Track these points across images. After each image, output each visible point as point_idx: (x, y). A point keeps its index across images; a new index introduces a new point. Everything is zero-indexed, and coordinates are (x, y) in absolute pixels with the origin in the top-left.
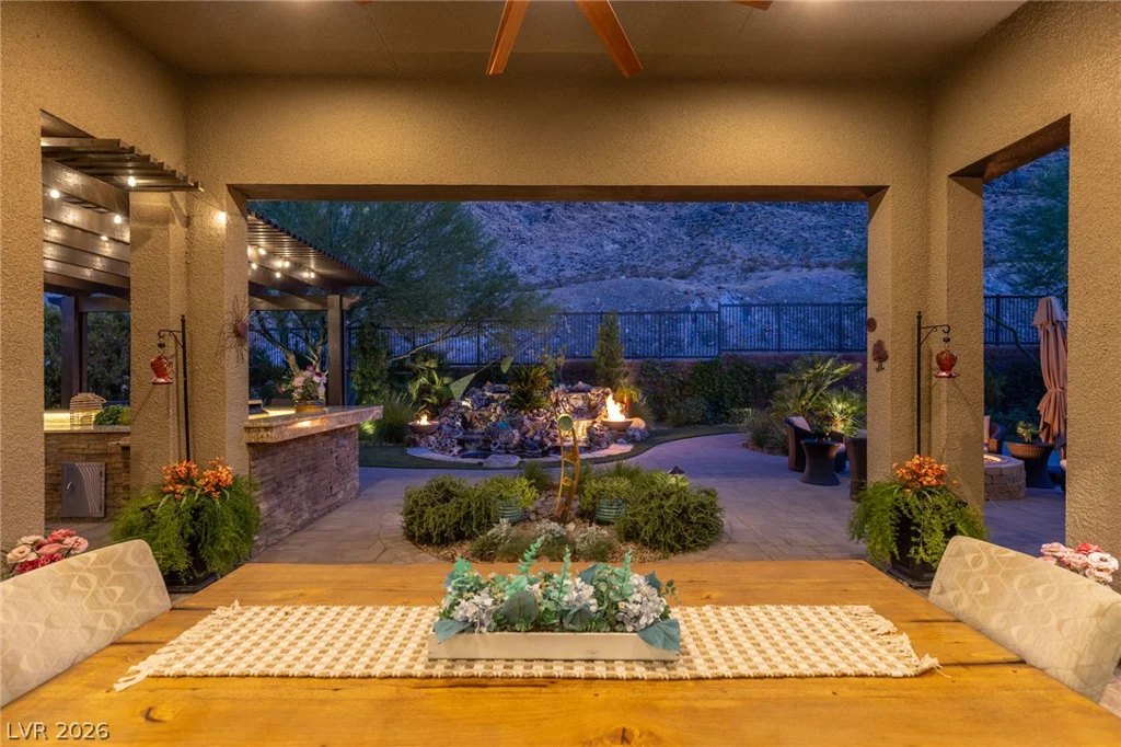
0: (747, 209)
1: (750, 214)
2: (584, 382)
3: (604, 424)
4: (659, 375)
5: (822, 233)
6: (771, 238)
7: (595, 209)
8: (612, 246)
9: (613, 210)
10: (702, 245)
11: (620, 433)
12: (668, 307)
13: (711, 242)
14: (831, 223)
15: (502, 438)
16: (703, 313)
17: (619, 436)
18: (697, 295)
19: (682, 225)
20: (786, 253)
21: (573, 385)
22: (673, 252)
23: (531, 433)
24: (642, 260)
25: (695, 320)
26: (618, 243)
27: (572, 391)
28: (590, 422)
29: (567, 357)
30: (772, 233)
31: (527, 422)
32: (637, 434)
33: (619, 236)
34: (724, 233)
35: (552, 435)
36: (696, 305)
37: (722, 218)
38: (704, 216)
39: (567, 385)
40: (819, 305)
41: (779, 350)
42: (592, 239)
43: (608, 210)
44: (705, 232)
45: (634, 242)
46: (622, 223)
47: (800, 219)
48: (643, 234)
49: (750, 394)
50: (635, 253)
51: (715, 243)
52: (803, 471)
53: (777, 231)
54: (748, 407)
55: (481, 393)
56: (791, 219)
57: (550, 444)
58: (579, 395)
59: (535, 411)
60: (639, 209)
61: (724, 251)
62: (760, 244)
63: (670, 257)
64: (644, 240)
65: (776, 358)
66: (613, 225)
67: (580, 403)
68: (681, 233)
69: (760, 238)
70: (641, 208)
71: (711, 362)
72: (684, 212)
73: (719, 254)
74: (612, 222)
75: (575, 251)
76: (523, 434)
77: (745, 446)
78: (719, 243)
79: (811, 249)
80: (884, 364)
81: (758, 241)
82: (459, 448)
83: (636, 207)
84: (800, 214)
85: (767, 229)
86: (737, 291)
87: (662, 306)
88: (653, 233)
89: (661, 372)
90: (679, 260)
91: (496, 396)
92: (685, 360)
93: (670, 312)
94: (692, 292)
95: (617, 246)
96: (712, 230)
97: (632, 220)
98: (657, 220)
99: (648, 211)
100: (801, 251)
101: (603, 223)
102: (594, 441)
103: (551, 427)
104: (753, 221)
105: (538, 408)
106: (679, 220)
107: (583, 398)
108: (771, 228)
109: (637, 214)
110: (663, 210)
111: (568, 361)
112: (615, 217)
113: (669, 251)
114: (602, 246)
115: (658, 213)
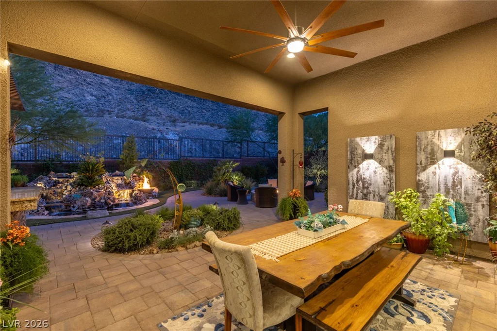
0: (164, 93)
1: (165, 96)
2: (119, 171)
3: (140, 191)
4: (154, 167)
5: (195, 110)
6: (175, 108)
7: (78, 74)
8: (91, 97)
9: (90, 77)
10: (143, 105)
11: (149, 194)
12: (145, 135)
13: (148, 105)
14: (199, 106)
15: (79, 203)
16: (162, 139)
17: (150, 196)
18: (158, 130)
19: (133, 94)
20: (183, 116)
21: (112, 172)
22: (129, 106)
23: (98, 199)
24: (111, 108)
25: (159, 142)
26: (95, 96)
27: (113, 176)
28: (131, 190)
29: (105, 158)
30: (175, 106)
31: (95, 193)
32: (156, 194)
33: (95, 93)
34: (154, 102)
35: (111, 198)
36: (159, 135)
37: (152, 95)
38: (143, 92)
39: (109, 173)
40: (208, 140)
41: (203, 157)
42: (77, 91)
43: (87, 77)
44: (144, 100)
45: (105, 98)
46: (97, 86)
47: (187, 102)
48: (110, 94)
49: (193, 175)
50: (107, 103)
51: (150, 106)
52: (236, 201)
53: (177, 105)
54: (193, 180)
55: (48, 178)
56: (183, 103)
57: (112, 203)
58: (120, 178)
59: (97, 187)
60: (106, 80)
61: (155, 110)
62: (171, 110)
63: (128, 109)
64: (111, 98)
65: (202, 160)
66: (90, 86)
67: (120, 182)
68: (132, 98)
69: (171, 107)
70: (108, 80)
71: (178, 162)
72: (133, 88)
73: (153, 111)
74: (90, 84)
75: (65, 96)
76: (93, 200)
77: (204, 195)
78: (152, 106)
79: (192, 115)
80: (284, 164)
81: (169, 108)
82: (48, 212)
83: (105, 79)
84: (186, 100)
85: (173, 104)
86: (175, 131)
87: (142, 134)
88: (115, 95)
89: (155, 166)
90: (133, 111)
91: (61, 180)
92: (166, 160)
93: (146, 138)
94: (156, 129)
95: (94, 98)
96: (148, 99)
97: (103, 86)
98: (117, 89)
99: (112, 83)
100: (188, 116)
101: (84, 83)
102: (136, 200)
103: (109, 194)
104: (167, 99)
105: (98, 185)
106: (131, 92)
107: (122, 179)
108: (175, 104)
109: (106, 83)
110: (121, 84)
111: (107, 160)
112: (92, 82)
113: (126, 106)
114: (84, 96)
115: (118, 85)
